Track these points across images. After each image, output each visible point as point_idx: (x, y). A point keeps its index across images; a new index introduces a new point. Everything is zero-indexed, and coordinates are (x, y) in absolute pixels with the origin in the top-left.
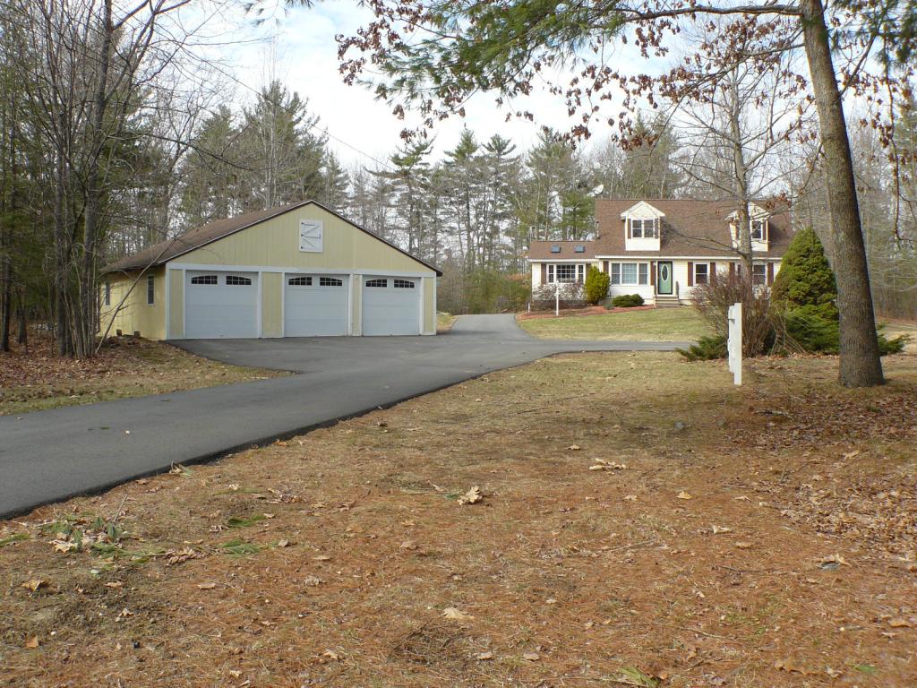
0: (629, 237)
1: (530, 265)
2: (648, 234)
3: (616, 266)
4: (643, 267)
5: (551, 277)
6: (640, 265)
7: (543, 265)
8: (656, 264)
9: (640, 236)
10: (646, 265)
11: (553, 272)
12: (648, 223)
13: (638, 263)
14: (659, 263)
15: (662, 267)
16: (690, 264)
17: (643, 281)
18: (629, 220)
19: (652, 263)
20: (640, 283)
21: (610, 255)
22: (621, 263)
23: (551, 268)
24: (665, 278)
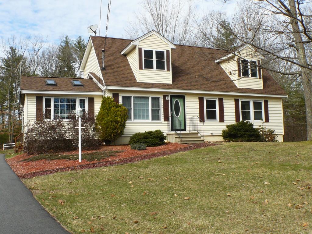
0: (141, 68)
1: (22, 97)
2: (160, 66)
3: (127, 99)
4: (155, 100)
5: (48, 111)
6: (152, 98)
7: (39, 98)
8: (168, 98)
9: (152, 67)
10: (158, 99)
11: (50, 106)
12: (160, 55)
13: (150, 96)
14: (172, 97)
15: (174, 101)
16: (201, 100)
17: (155, 117)
18: (140, 50)
19: (164, 97)
20: (153, 119)
21: (122, 86)
22: (132, 95)
23: (48, 102)
24: (177, 113)
